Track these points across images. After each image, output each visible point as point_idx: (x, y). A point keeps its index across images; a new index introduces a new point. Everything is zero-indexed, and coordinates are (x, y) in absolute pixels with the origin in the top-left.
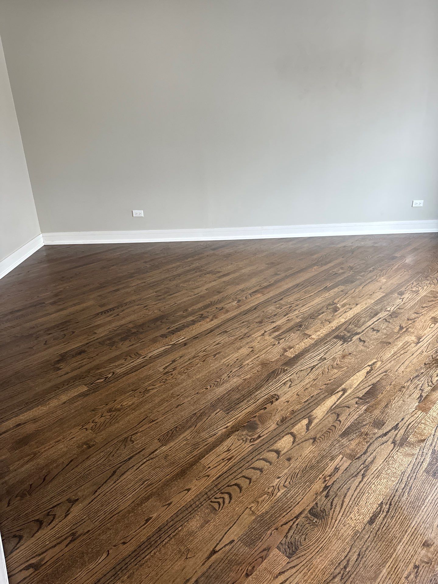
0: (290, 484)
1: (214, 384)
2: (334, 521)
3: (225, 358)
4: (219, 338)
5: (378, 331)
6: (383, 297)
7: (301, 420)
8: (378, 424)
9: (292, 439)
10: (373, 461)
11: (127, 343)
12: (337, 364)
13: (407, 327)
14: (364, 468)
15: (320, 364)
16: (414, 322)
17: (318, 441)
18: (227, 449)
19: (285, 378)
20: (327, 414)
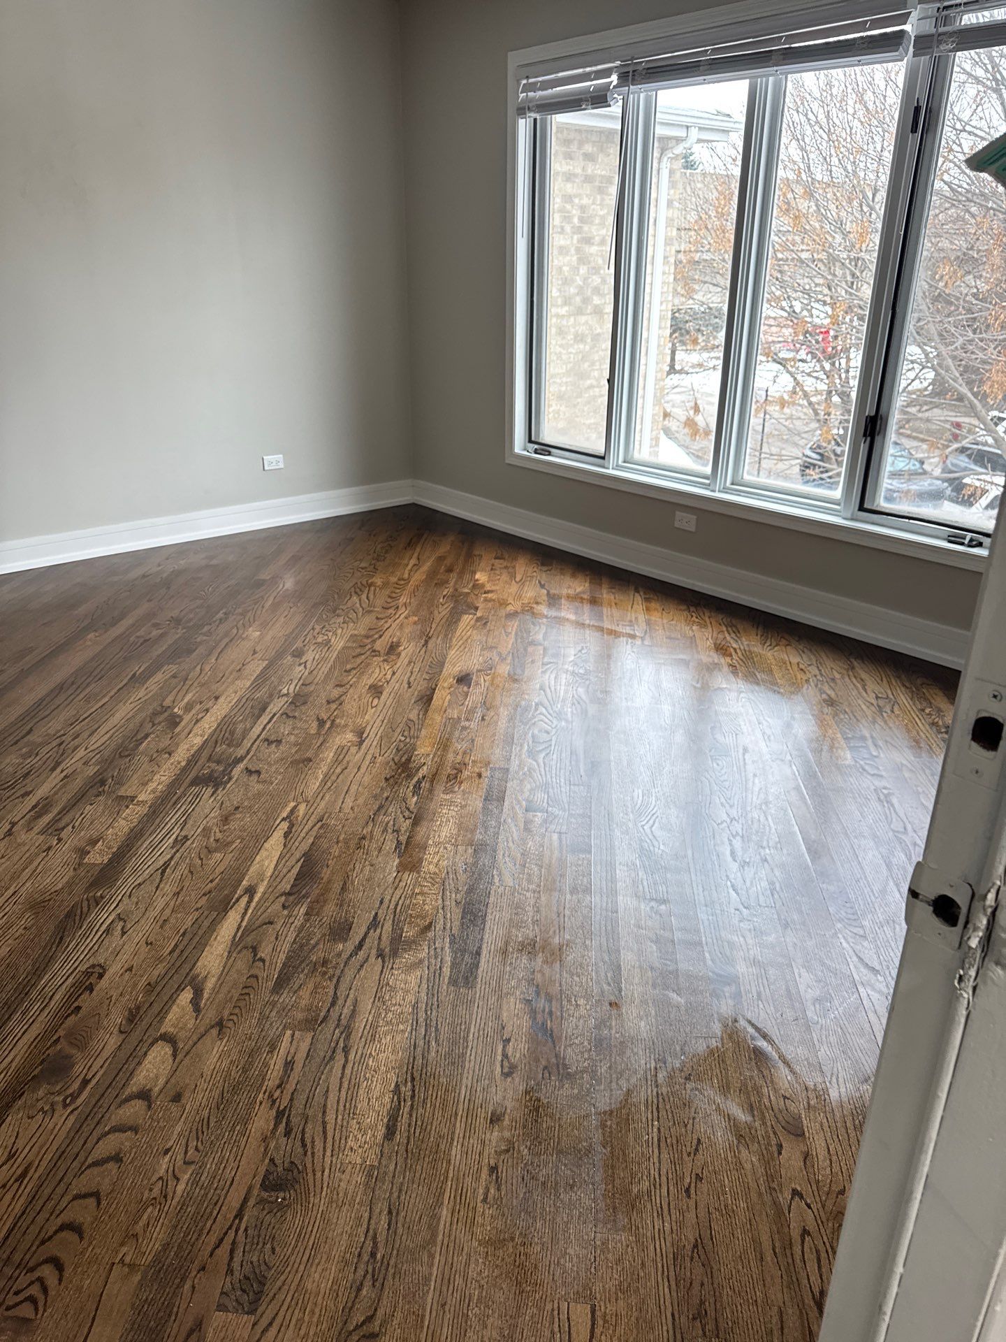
0: (198, 1151)
2: (319, 1174)
5: (279, 742)
6: (266, 668)
7: (175, 996)
8: (341, 931)
9: (168, 1050)
10: (354, 1011)
12: (217, 841)
13: (332, 718)
14: (342, 1033)
15: (178, 855)
16: (341, 704)
17: (230, 1024)
19: (105, 917)
20: (229, 957)
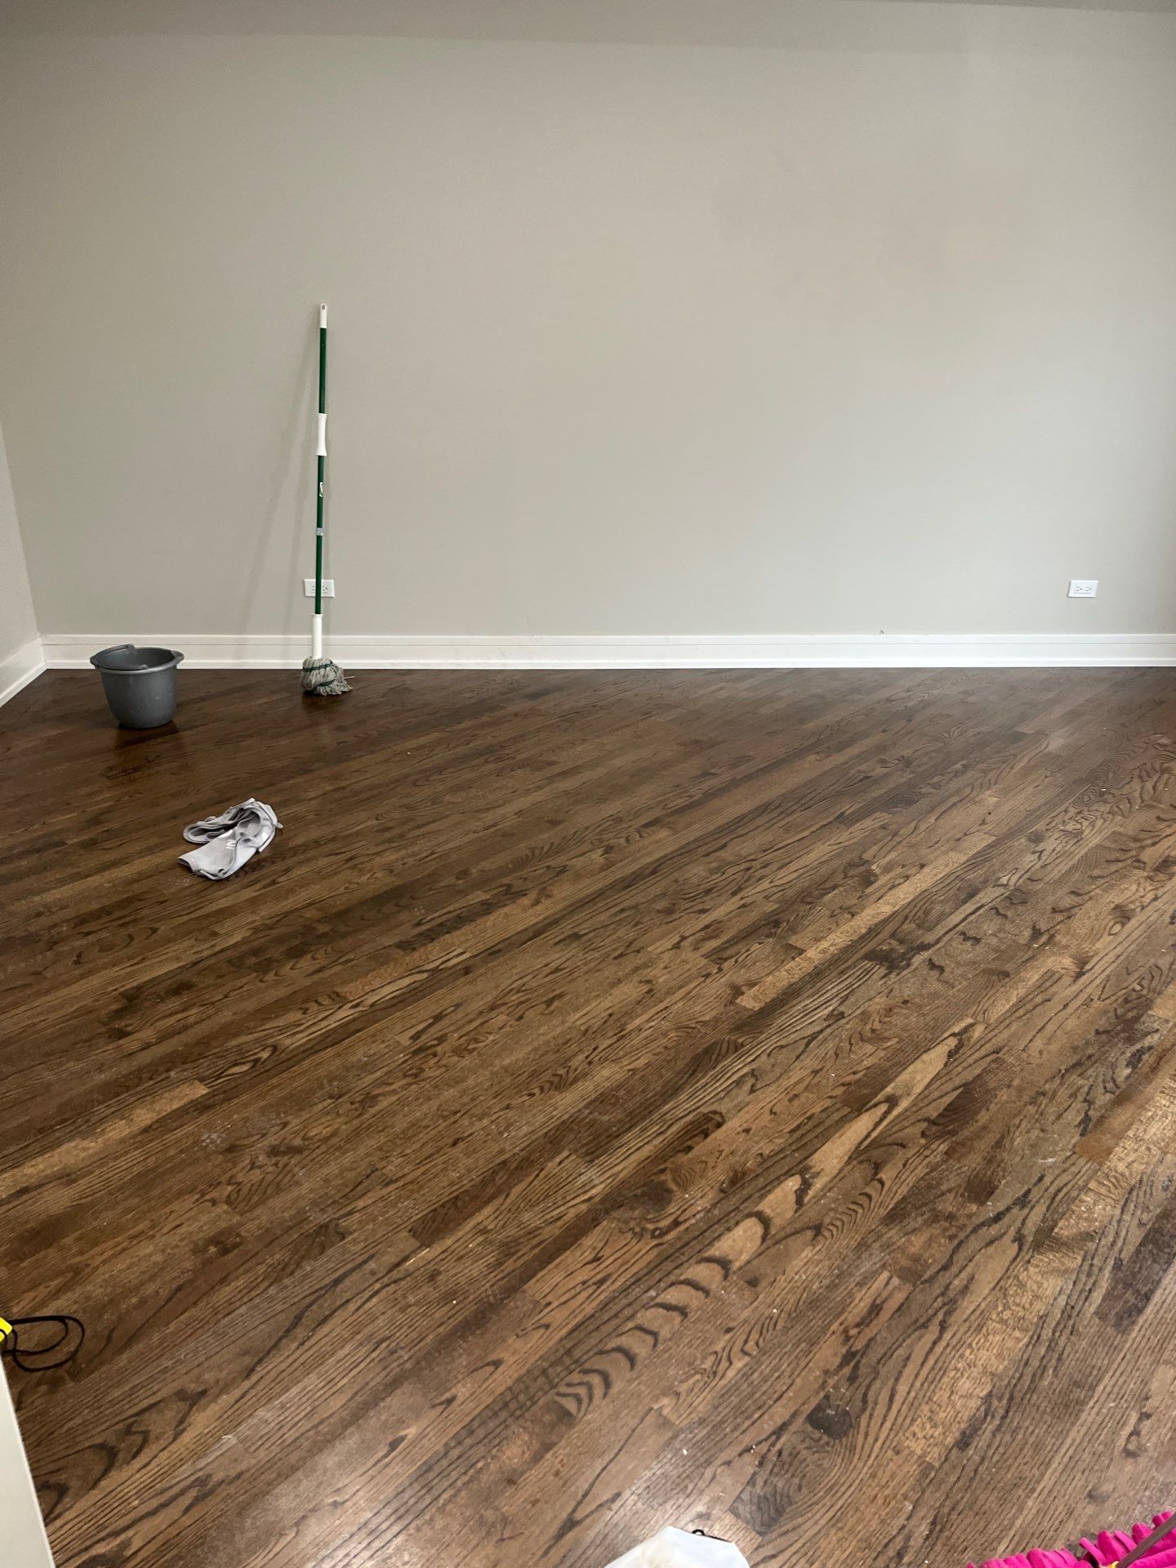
0: (758, 1346)
1: (552, 1083)
2: (871, 1439)
3: (577, 1009)
4: (558, 955)
5: (977, 940)
6: (989, 846)
7: (783, 1178)
8: (980, 1189)
9: (758, 1230)
10: (966, 1287)
11: (306, 963)
12: (873, 1031)
13: (1052, 932)
14: (944, 1304)
15: (829, 1031)
16: (1069, 917)
17: (827, 1234)
18: (593, 1255)
19: (739, 1067)
20: (848, 1163)
